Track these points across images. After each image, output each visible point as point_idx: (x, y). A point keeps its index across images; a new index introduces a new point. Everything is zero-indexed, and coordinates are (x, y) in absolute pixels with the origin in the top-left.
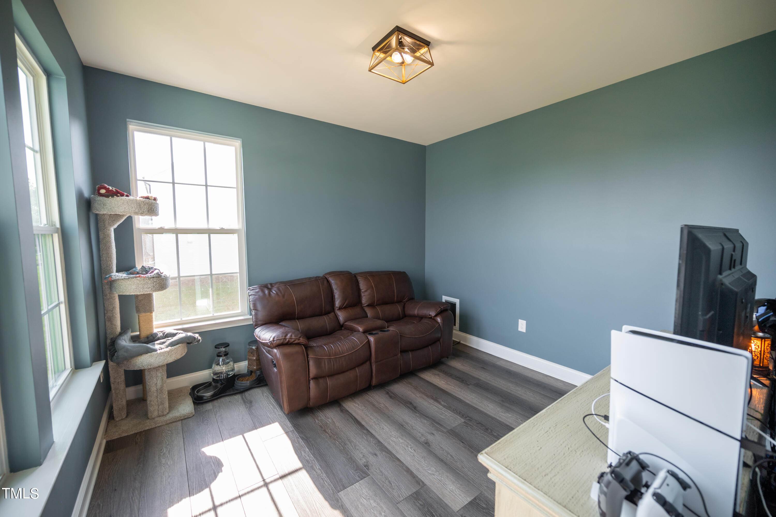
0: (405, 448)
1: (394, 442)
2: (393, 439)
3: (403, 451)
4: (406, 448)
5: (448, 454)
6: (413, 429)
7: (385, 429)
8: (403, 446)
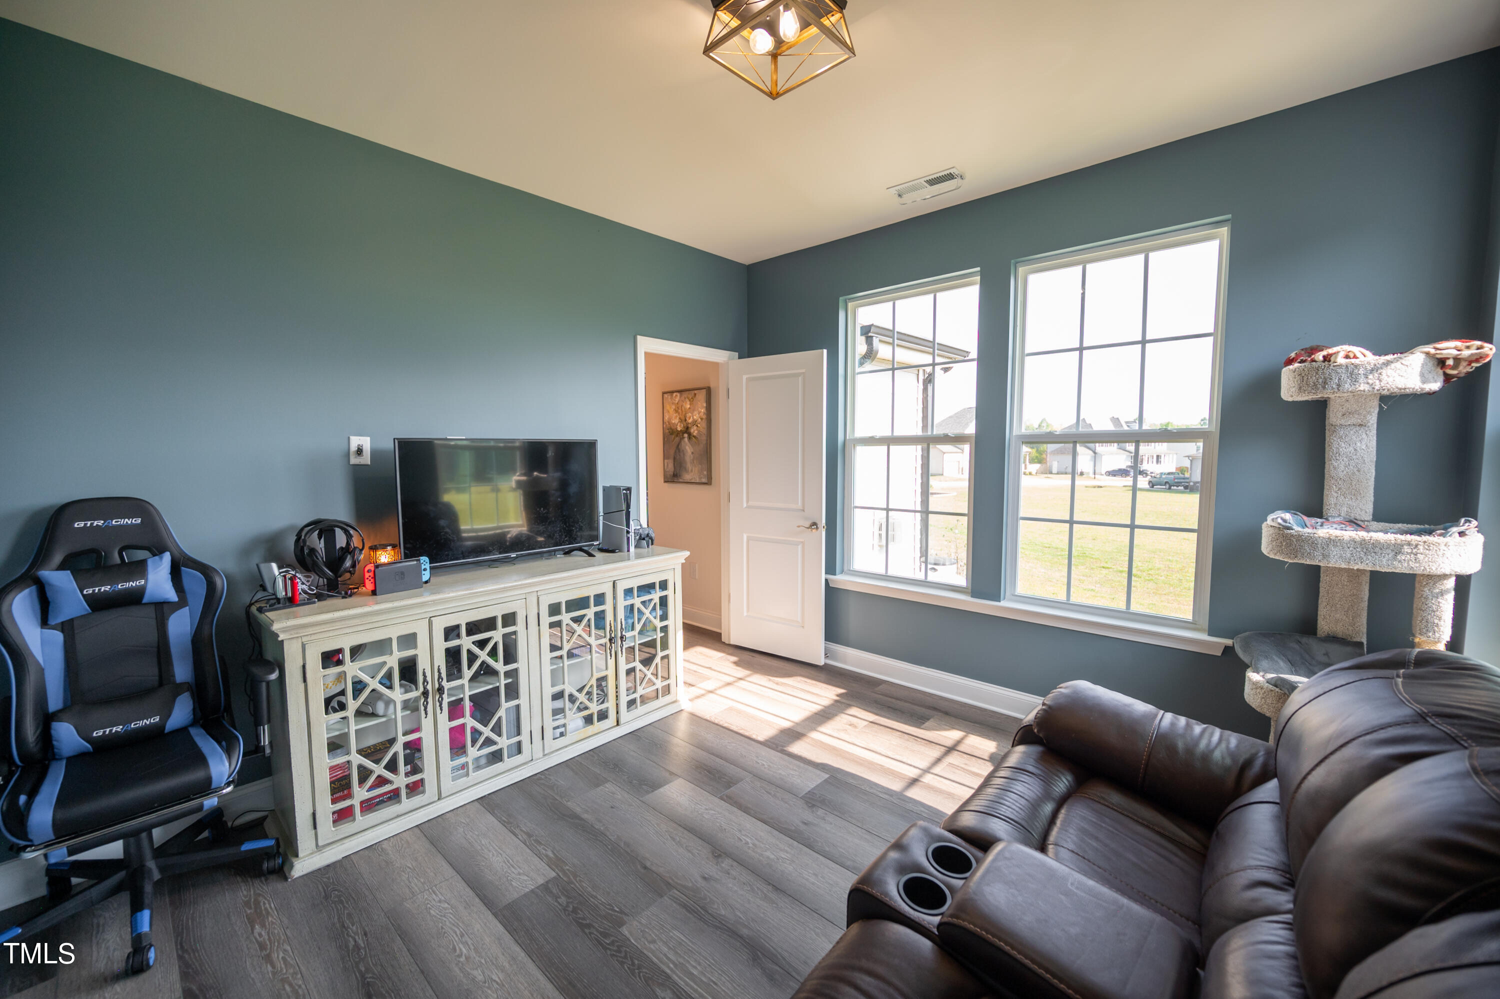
0: (759, 841)
1: (781, 850)
2: (785, 854)
3: (760, 836)
4: (756, 842)
5: (679, 842)
6: (750, 885)
7: (810, 875)
8: (763, 844)
